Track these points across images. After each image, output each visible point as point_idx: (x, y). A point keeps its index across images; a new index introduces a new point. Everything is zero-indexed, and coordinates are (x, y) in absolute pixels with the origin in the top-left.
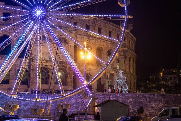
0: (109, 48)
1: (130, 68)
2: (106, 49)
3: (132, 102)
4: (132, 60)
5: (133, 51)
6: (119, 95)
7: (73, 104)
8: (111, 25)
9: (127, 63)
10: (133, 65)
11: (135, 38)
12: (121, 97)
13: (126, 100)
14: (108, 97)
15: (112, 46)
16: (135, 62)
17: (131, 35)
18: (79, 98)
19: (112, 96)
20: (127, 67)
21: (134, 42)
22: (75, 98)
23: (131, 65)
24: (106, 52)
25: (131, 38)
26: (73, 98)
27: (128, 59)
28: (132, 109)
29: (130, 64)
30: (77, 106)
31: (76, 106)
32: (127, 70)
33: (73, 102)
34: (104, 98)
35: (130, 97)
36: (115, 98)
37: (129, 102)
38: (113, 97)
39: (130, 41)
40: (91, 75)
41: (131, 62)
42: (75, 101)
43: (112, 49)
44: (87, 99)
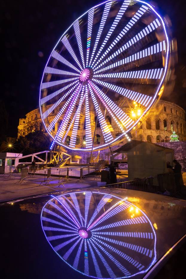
0: (165, 118)
1: (181, 131)
2: (162, 119)
3: (182, 150)
4: (183, 125)
5: (183, 119)
6: (167, 144)
8: (166, 102)
10: (184, 129)
11: (185, 111)
13: (175, 148)
15: (167, 116)
16: (185, 127)
17: (181, 109)
20: (179, 130)
21: (184, 114)
23: (183, 129)
24: (163, 121)
25: (181, 111)
28: (182, 157)
29: (181, 128)
32: (180, 132)
35: (179, 145)
37: (179, 149)
39: (180, 113)
40: (152, 136)
41: (182, 127)
43: (167, 118)
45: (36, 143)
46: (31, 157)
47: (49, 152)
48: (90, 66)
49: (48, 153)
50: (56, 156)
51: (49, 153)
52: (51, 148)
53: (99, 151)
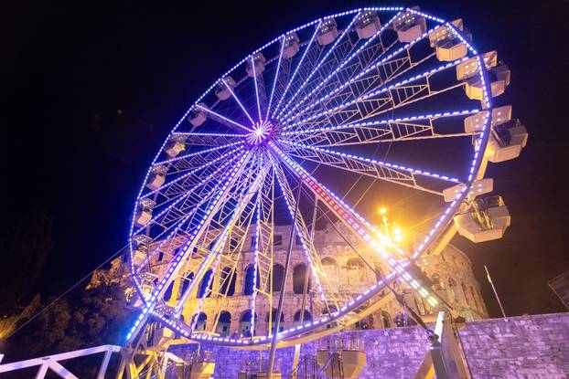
7: (381, 362)
9: (469, 296)
12: (535, 328)
14: (487, 334)
18: (392, 341)
19: (498, 329)
22: (383, 343)
26: (377, 343)
27: (469, 289)
30: (393, 366)
31: (389, 368)
33: (379, 354)
34: (474, 335)
36: (511, 332)
38: (506, 332)
42: (384, 352)
44: (418, 344)
45: (92, 320)
47: (117, 349)
48: (276, 116)
49: (113, 354)
50: (142, 367)
51: (115, 356)
52: (129, 336)
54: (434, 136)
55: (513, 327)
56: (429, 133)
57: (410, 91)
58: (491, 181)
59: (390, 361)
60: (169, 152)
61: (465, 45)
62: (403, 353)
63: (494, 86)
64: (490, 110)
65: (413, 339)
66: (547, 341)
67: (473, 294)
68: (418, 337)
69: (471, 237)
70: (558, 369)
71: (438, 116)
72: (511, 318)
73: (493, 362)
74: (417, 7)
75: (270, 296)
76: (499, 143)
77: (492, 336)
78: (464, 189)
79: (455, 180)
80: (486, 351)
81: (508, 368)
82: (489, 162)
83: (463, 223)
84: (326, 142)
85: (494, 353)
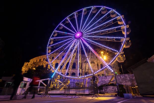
46: (39, 82)
51: (50, 80)
52: (52, 77)
53: (87, 79)
54: (115, 41)
55: (124, 76)
56: (114, 40)
57: (111, 30)
58: (123, 52)
59: (102, 82)
60: (54, 35)
61: (123, 22)
62: (104, 80)
63: (127, 33)
64: (126, 38)
65: (106, 78)
66: (130, 78)
67: (118, 70)
68: (107, 78)
69: (119, 61)
70: (130, 83)
71: (116, 38)
72: (124, 74)
73: (120, 82)
74: (115, 9)
75: (81, 70)
76: (126, 45)
77: (121, 77)
78: (119, 53)
79: (117, 51)
80: (119, 80)
81: (122, 82)
82: (124, 48)
83: (118, 59)
84: (93, 39)
85: (121, 80)
